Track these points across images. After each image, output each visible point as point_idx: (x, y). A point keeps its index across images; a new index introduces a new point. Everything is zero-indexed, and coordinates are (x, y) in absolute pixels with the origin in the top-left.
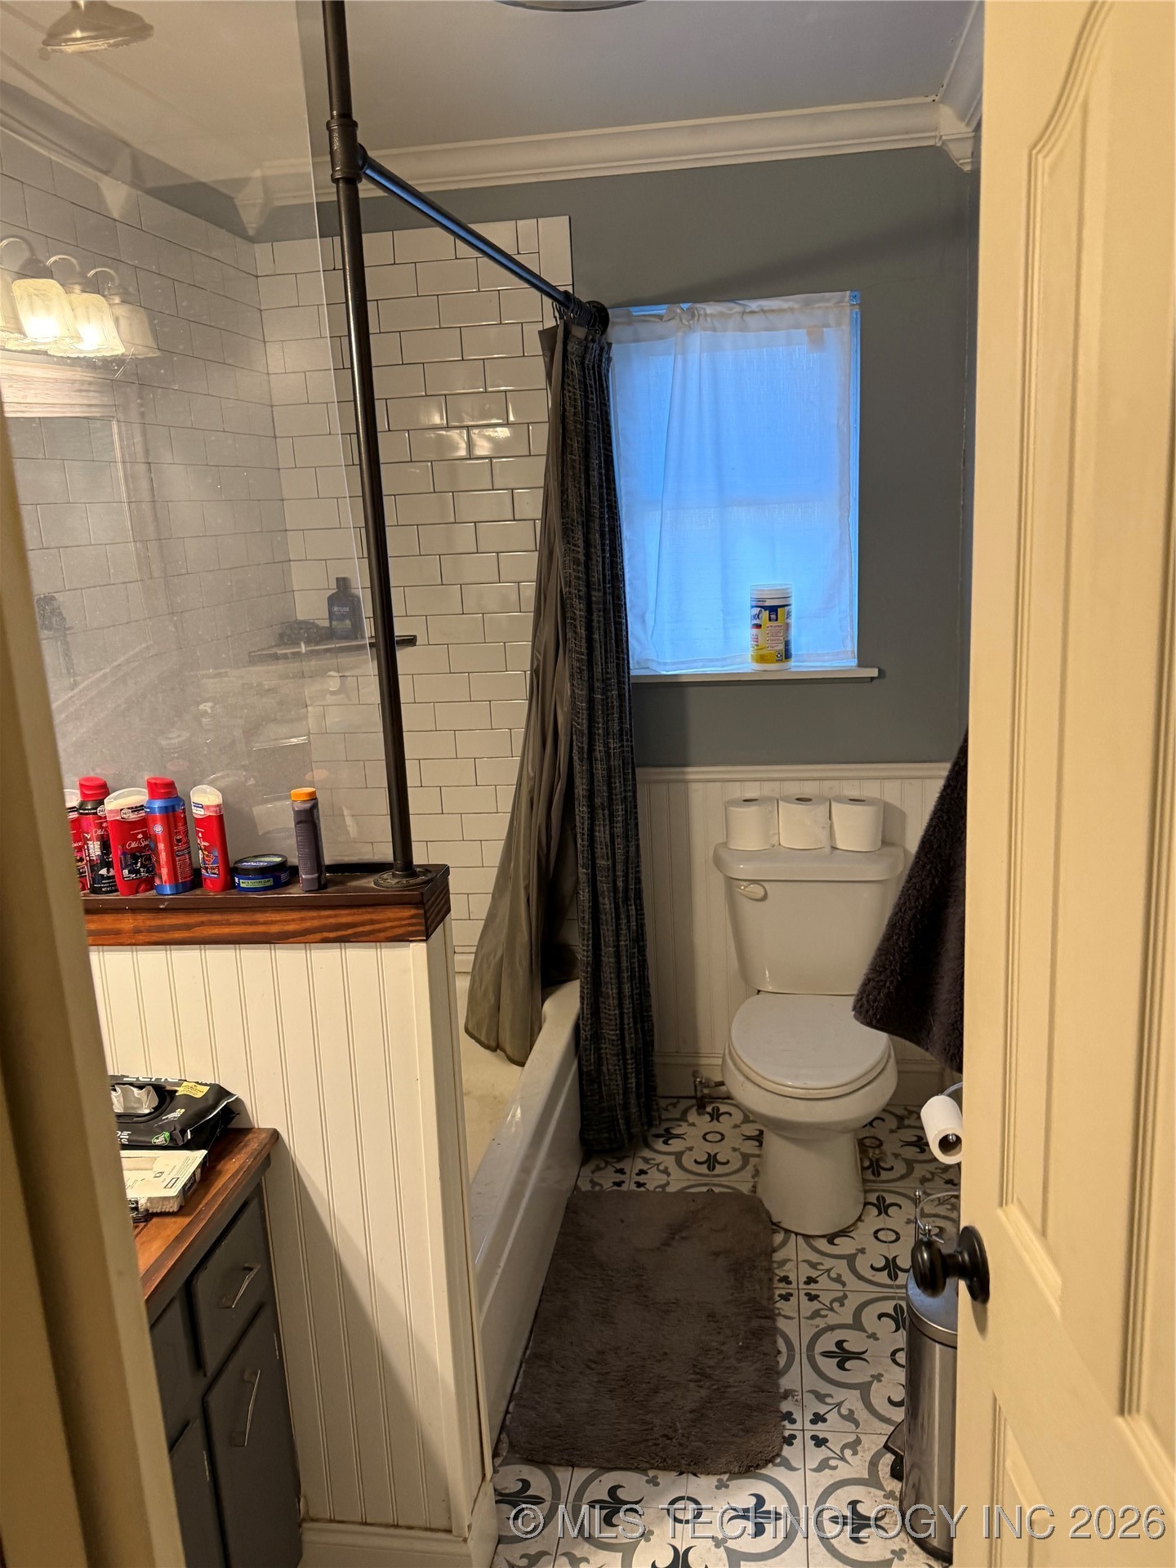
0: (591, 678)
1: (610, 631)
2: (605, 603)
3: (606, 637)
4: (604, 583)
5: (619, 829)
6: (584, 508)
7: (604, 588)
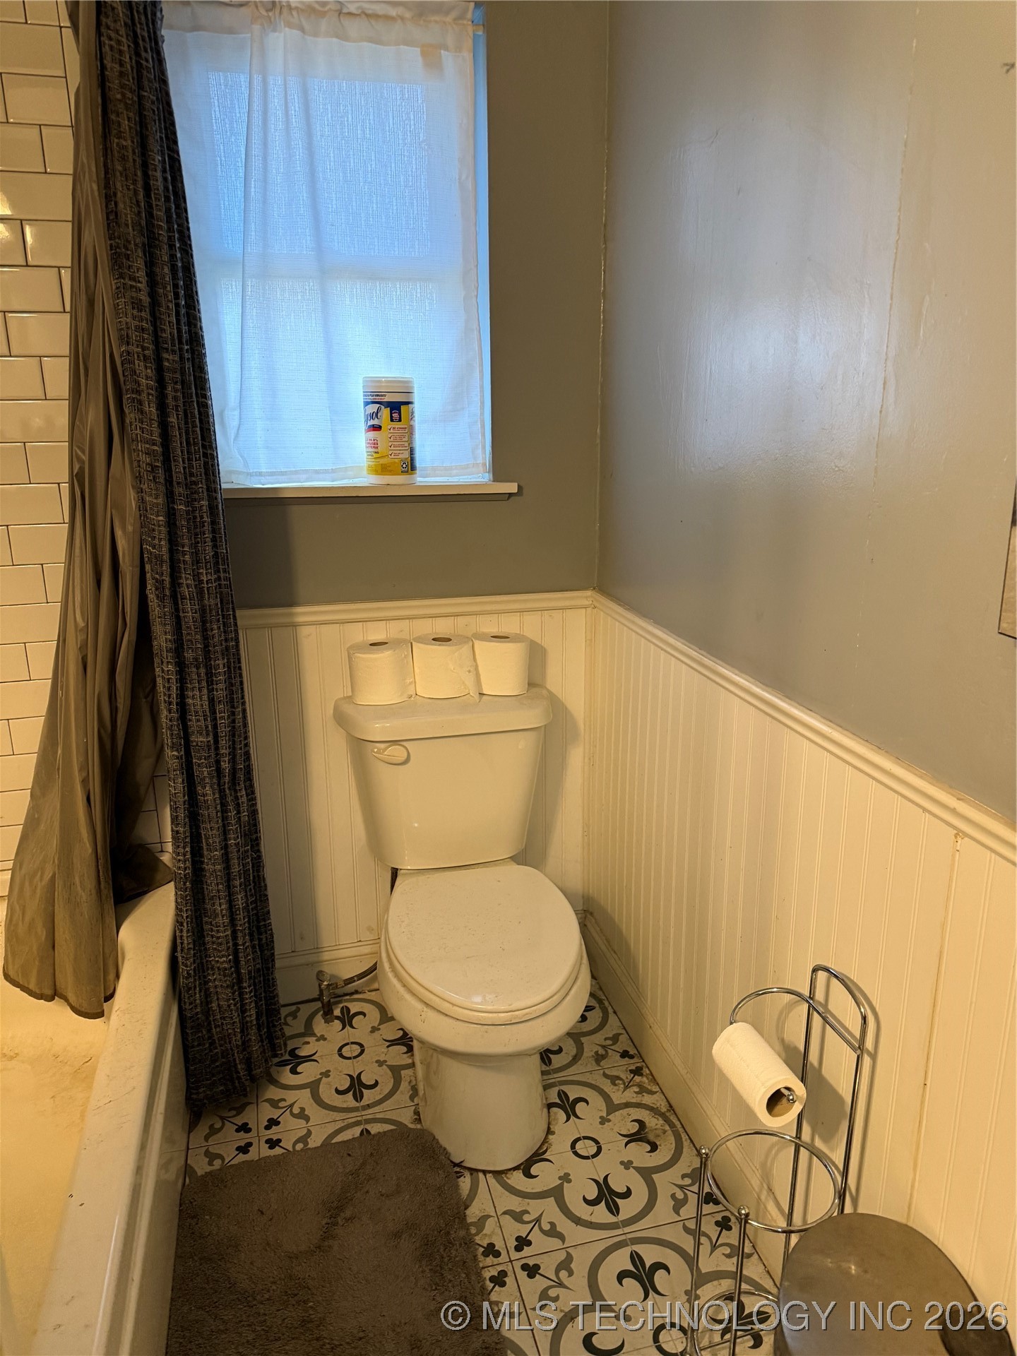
0: (169, 481)
1: (193, 414)
2: (183, 373)
3: (186, 423)
4: (180, 342)
5: (220, 692)
6: (143, 223)
7: (181, 350)
